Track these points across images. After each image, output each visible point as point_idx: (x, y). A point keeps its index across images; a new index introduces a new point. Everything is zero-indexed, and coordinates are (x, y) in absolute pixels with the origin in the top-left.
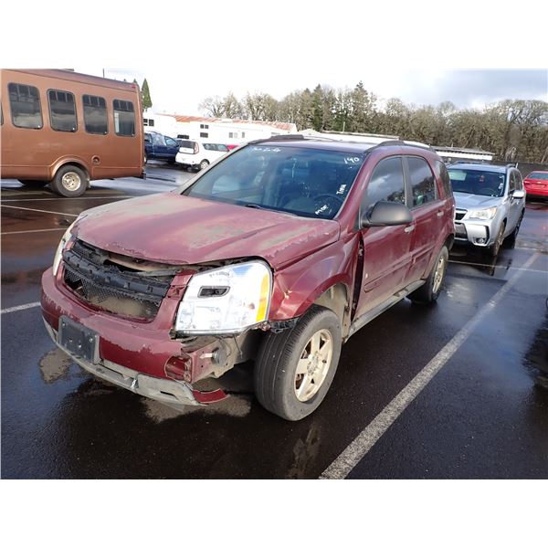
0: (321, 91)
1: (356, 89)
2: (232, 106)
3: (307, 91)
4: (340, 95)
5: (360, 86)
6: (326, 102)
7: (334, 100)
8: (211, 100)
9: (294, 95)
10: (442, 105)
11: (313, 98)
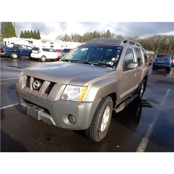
0: (96, 33)
1: (107, 32)
2: (67, 38)
3: (91, 33)
4: (102, 34)
5: (108, 31)
6: (98, 36)
7: (100, 36)
8: (60, 36)
9: (87, 34)
10: (135, 37)
11: (93, 35)
